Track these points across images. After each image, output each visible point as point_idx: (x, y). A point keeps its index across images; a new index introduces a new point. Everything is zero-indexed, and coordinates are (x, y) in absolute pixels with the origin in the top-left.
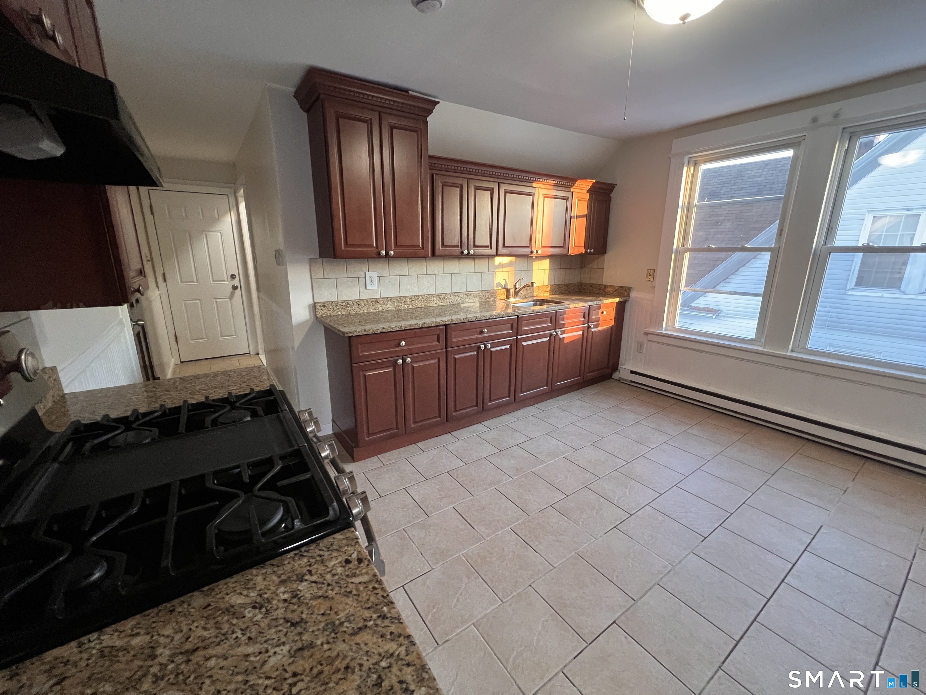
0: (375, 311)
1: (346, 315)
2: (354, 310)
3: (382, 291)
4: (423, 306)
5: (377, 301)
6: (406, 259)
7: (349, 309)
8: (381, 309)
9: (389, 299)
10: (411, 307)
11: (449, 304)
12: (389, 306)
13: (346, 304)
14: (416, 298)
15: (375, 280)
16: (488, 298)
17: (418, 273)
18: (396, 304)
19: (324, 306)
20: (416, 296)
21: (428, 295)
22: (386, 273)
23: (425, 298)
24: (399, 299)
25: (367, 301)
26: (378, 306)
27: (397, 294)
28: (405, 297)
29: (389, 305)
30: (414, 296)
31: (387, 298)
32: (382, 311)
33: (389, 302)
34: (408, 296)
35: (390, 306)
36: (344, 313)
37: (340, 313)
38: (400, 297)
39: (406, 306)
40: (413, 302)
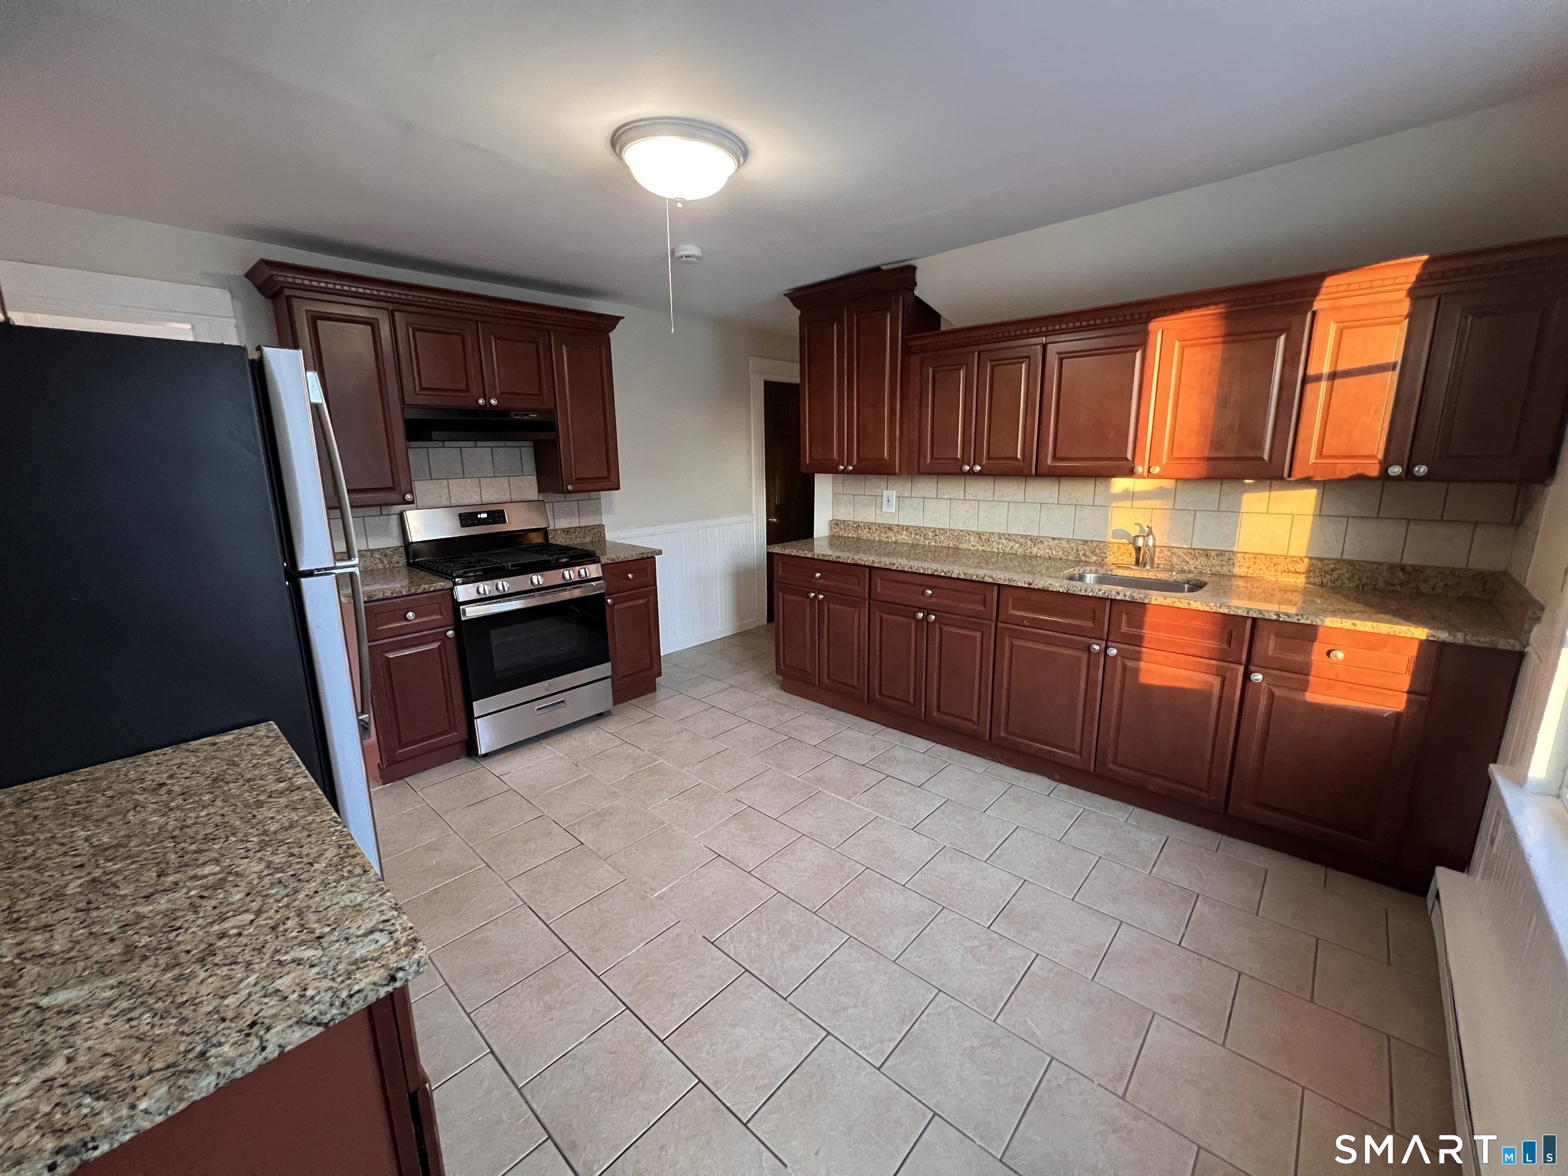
0: (887, 540)
2: (864, 534)
3: (900, 517)
4: (951, 545)
5: (890, 528)
6: (935, 477)
7: (860, 532)
8: (894, 539)
9: (905, 528)
10: (933, 543)
11: (996, 550)
12: (904, 537)
13: (858, 526)
14: (941, 532)
15: (894, 500)
16: (1084, 555)
17: (952, 497)
18: (913, 536)
19: (837, 525)
20: (942, 529)
21: (962, 531)
22: (907, 493)
23: (956, 534)
24: (919, 530)
25: (879, 526)
26: (891, 534)
27: (919, 524)
28: (926, 528)
29: (904, 536)
30: (940, 529)
31: (903, 526)
32: (896, 542)
33: (905, 533)
34: (930, 528)
36: (854, 536)
37: (850, 535)
38: (919, 528)
39: (927, 542)
40: (937, 537)
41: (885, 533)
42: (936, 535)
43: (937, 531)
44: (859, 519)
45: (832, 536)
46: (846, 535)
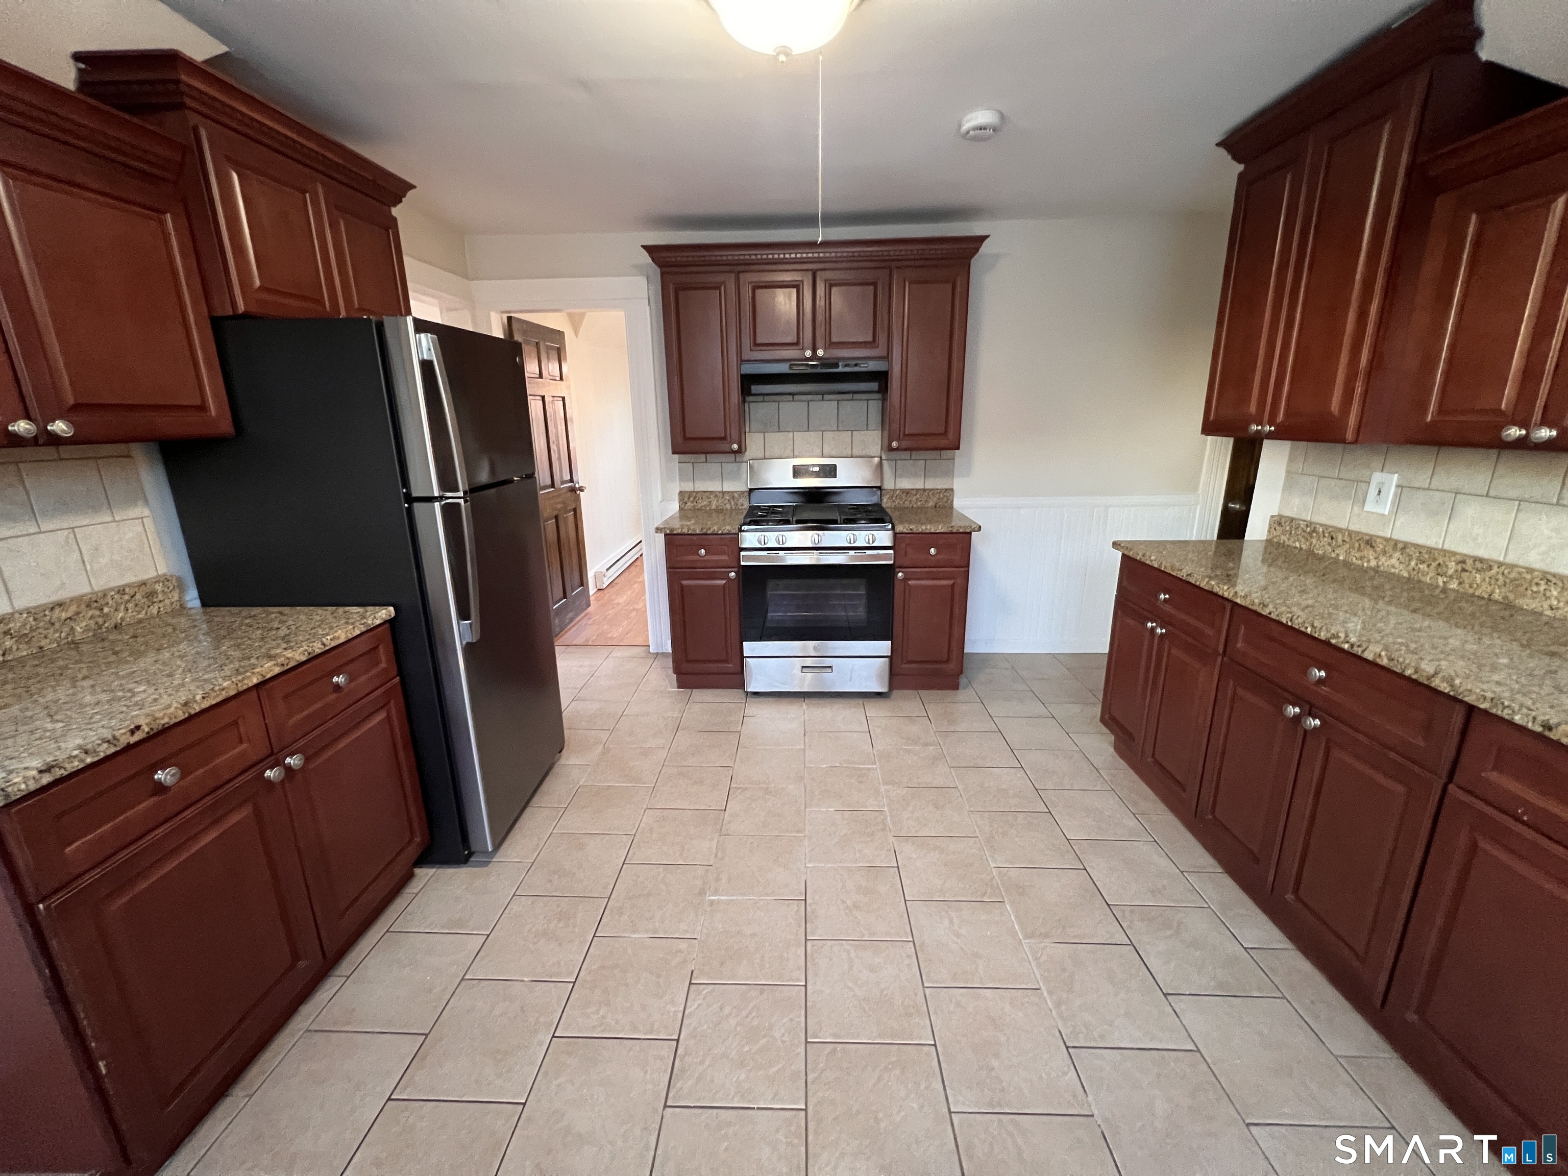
0: (1360, 562)
1: (1306, 551)
2: (1321, 547)
3: (1398, 523)
4: (1498, 596)
5: (1370, 542)
7: (1314, 541)
8: (1373, 563)
9: (1400, 546)
10: (1454, 585)
12: (1393, 563)
13: (1313, 531)
14: (1479, 565)
15: (1391, 492)
18: (1413, 563)
20: (1483, 561)
21: (1531, 570)
22: (1422, 478)
23: (1514, 575)
24: (1428, 555)
25: (1350, 535)
26: (1370, 554)
27: (1434, 541)
28: (1445, 552)
29: (1394, 561)
30: (1476, 559)
31: (1396, 543)
32: (1376, 570)
33: (1397, 555)
34: (1454, 554)
35: (1397, 564)
36: (1304, 547)
37: (1298, 545)
38: (1430, 550)
39: (1440, 581)
40: (1465, 575)
41: (1359, 550)
42: (1464, 570)
43: (1469, 562)
44: (1321, 519)
45: (1269, 542)
46: (1290, 543)
